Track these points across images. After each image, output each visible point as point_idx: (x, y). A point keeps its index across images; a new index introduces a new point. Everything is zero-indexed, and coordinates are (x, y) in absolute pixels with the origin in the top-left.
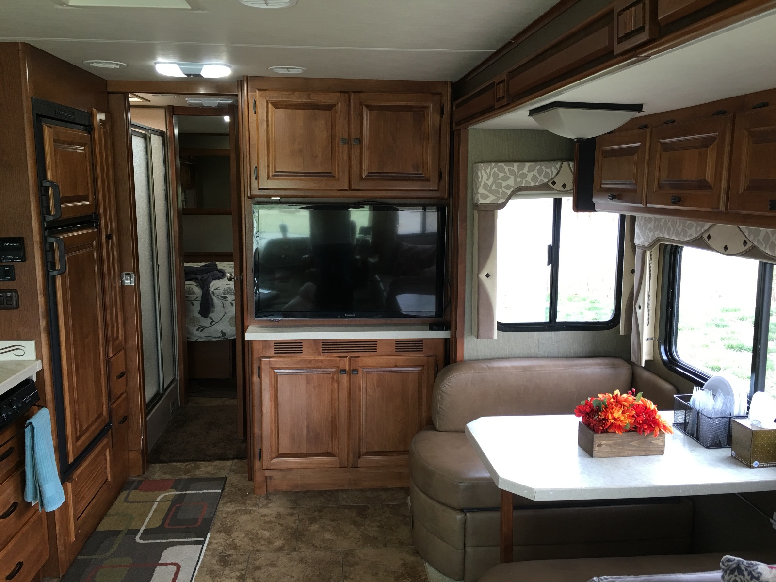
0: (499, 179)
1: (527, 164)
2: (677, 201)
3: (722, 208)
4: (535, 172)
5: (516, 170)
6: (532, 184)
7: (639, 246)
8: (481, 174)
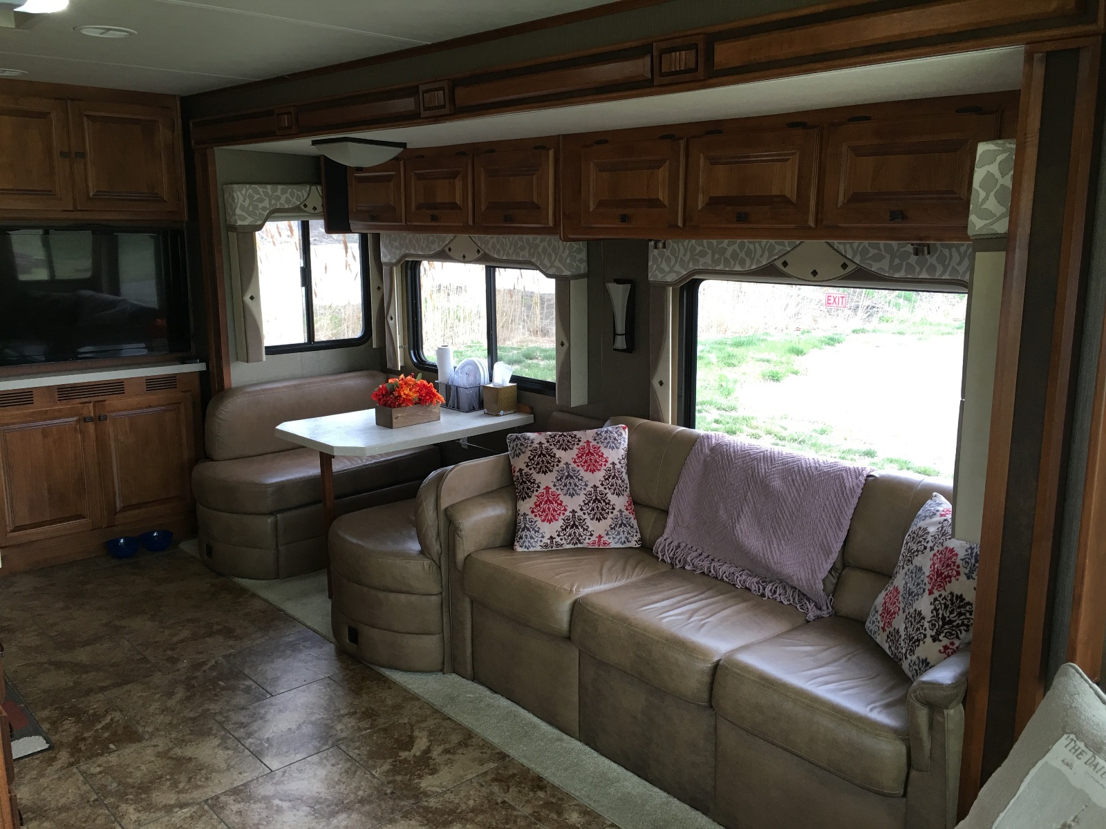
0: (254, 201)
1: (280, 187)
2: (434, 218)
3: (470, 223)
4: (288, 195)
5: (270, 193)
6: (287, 207)
7: (386, 264)
8: (237, 195)
